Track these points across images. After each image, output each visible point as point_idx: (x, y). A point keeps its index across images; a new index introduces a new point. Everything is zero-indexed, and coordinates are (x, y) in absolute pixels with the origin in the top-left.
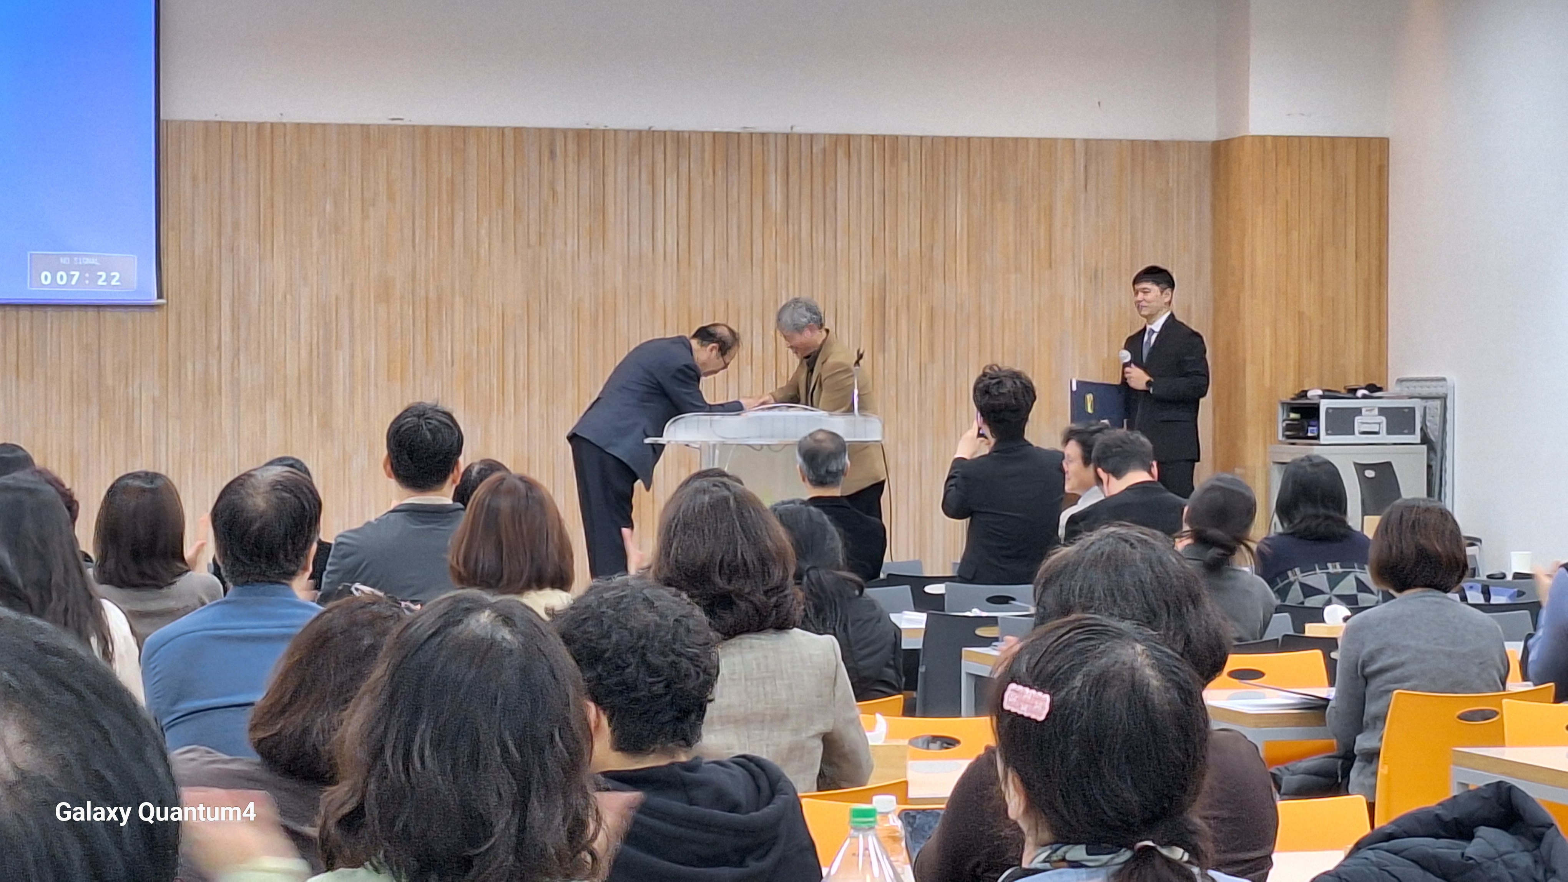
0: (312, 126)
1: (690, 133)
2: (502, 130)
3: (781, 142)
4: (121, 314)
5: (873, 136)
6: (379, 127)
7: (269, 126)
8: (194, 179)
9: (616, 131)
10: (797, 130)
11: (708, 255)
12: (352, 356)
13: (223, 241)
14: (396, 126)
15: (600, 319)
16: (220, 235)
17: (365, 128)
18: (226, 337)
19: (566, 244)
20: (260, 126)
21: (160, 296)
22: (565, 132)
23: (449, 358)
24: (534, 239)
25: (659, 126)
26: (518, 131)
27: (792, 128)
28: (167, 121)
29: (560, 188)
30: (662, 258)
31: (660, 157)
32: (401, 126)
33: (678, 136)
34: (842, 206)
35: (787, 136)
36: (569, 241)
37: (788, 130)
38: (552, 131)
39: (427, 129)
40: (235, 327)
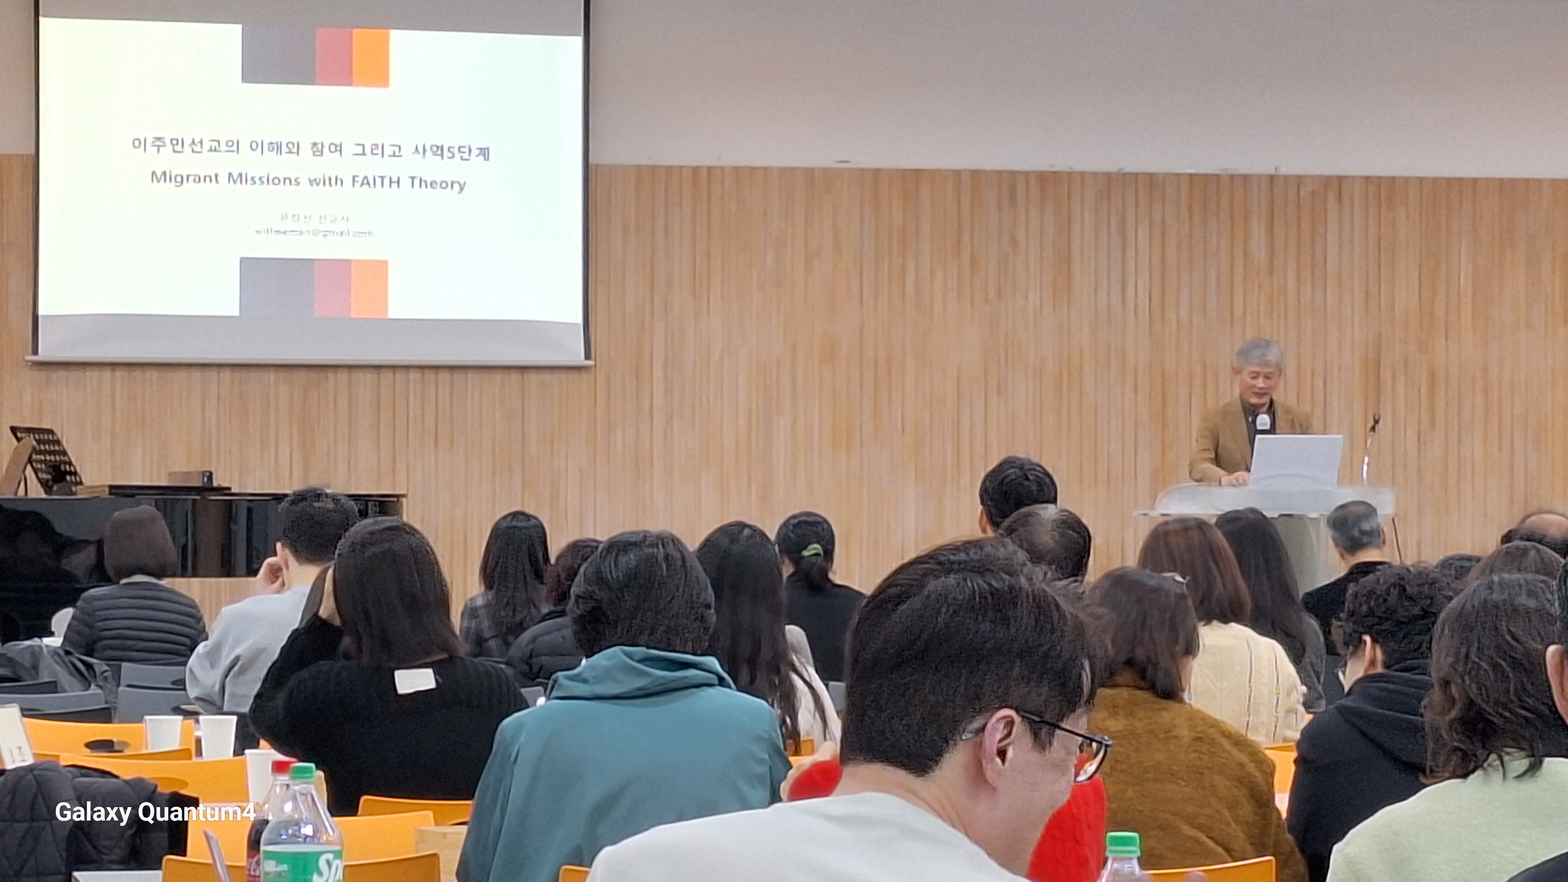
0: (753, 169)
1: (1166, 175)
2: (957, 173)
3: (1264, 186)
4: (547, 376)
5: (1367, 178)
6: (826, 171)
7: (705, 172)
8: (625, 229)
9: (1082, 174)
10: (1284, 170)
11: (1184, 311)
12: (794, 423)
13: (655, 297)
14: (842, 170)
15: (1065, 382)
16: (652, 289)
17: (809, 173)
18: (659, 401)
19: (1027, 298)
20: (696, 170)
21: (588, 356)
22: (1026, 174)
23: (900, 424)
24: (992, 294)
25: (1130, 167)
26: (976, 175)
27: (1276, 169)
28: (597, 166)
29: (1021, 235)
30: (1133, 313)
31: (1131, 199)
32: (849, 170)
33: (1151, 179)
34: (1332, 253)
35: (1272, 179)
36: (1031, 296)
37: (1273, 172)
38: (1013, 174)
39: (876, 173)
40: (668, 391)
